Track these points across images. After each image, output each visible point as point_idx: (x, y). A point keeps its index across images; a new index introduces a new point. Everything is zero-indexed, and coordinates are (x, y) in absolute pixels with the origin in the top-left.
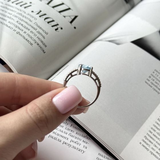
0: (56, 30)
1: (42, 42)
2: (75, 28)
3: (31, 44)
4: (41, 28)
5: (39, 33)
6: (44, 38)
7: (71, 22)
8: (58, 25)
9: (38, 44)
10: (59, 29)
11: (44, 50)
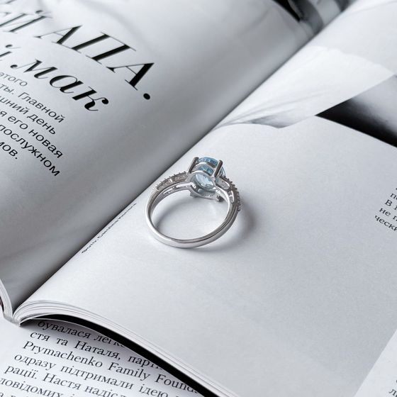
0: (88, 106)
1: (46, 143)
2: (147, 96)
3: (13, 153)
4: (39, 106)
5: (35, 119)
6: (52, 131)
7: (134, 82)
8: (93, 92)
9: (34, 151)
10: (99, 104)
11: (54, 167)
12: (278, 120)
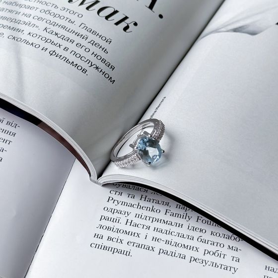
0: (126, 29)
1: (103, 61)
2: (161, 16)
3: (85, 71)
4: (94, 33)
5: (93, 43)
6: (105, 51)
7: (151, 7)
8: (126, 18)
9: (97, 68)
10: (131, 26)
11: (111, 78)
12: (251, 29)
